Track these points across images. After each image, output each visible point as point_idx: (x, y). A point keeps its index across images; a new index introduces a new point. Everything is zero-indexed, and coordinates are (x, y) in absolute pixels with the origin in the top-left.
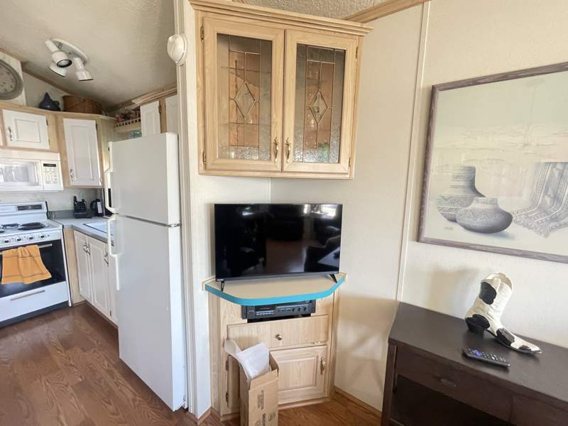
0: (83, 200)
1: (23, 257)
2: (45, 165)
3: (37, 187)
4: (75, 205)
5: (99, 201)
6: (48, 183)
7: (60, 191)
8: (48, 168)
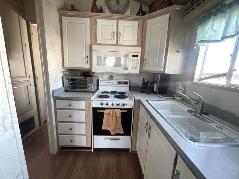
0: (148, 82)
1: (112, 116)
2: (133, 56)
3: (127, 71)
4: (143, 84)
5: (156, 82)
6: (132, 68)
7: (137, 74)
8: (134, 58)
